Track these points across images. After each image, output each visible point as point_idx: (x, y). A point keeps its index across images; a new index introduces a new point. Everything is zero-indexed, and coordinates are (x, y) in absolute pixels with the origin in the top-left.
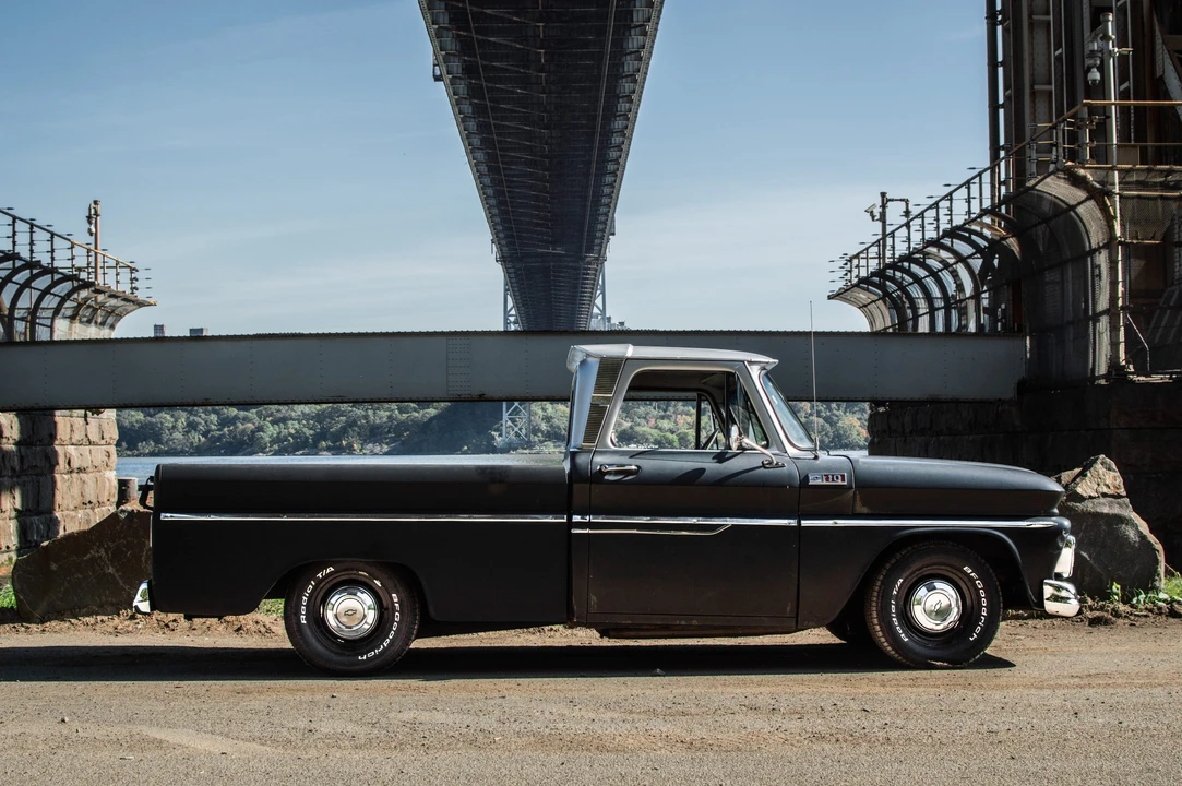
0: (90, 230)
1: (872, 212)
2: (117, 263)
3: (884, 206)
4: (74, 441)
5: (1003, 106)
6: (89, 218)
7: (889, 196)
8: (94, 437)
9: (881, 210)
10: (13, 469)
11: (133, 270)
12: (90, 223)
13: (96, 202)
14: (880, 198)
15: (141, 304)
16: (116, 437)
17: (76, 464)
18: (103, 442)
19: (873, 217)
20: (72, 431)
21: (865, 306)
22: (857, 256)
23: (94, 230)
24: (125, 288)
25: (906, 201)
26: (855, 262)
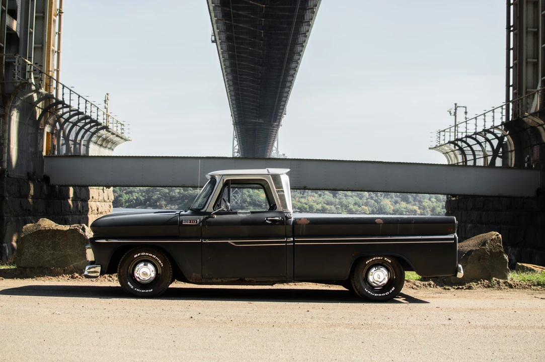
0: (105, 106)
1: (450, 112)
2: (117, 121)
3: (456, 109)
4: (99, 200)
5: (512, 67)
6: (105, 101)
7: (458, 105)
8: (106, 199)
9: (454, 111)
10: (80, 212)
11: (122, 125)
12: (105, 103)
13: (107, 94)
14: (454, 106)
15: (126, 140)
16: (113, 199)
17: (100, 211)
18: (108, 201)
19: (451, 114)
20: (99, 195)
21: (447, 153)
22: (444, 131)
23: (107, 107)
24: (119, 132)
25: (466, 107)
26: (442, 133)
